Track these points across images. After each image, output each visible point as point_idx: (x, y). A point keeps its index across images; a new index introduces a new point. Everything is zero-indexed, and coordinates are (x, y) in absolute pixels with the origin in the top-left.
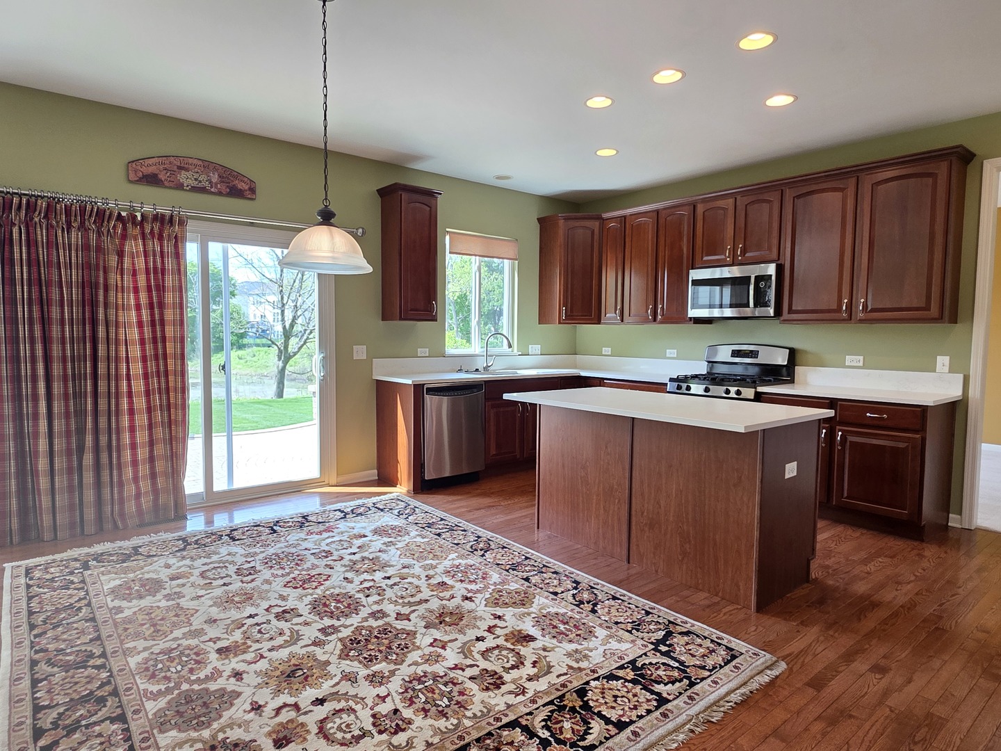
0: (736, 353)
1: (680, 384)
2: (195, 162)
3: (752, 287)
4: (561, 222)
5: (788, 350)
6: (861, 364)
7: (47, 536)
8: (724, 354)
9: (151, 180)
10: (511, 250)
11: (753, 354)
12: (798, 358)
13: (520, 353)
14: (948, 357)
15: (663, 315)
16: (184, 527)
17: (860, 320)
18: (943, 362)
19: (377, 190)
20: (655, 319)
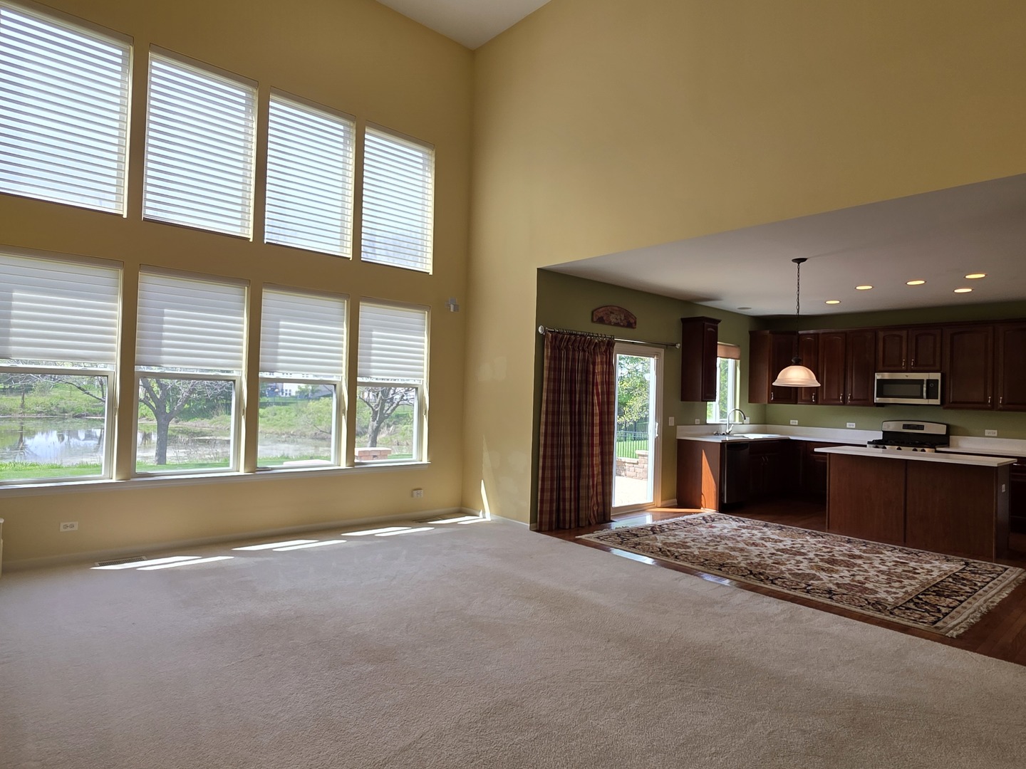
0: (906, 427)
2: (617, 308)
3: (925, 385)
5: (945, 425)
6: (996, 435)
7: (567, 527)
9: (601, 321)
10: (736, 353)
11: (919, 427)
12: (952, 430)
15: (851, 400)
16: (609, 528)
17: (999, 409)
19: (682, 319)
20: (844, 403)
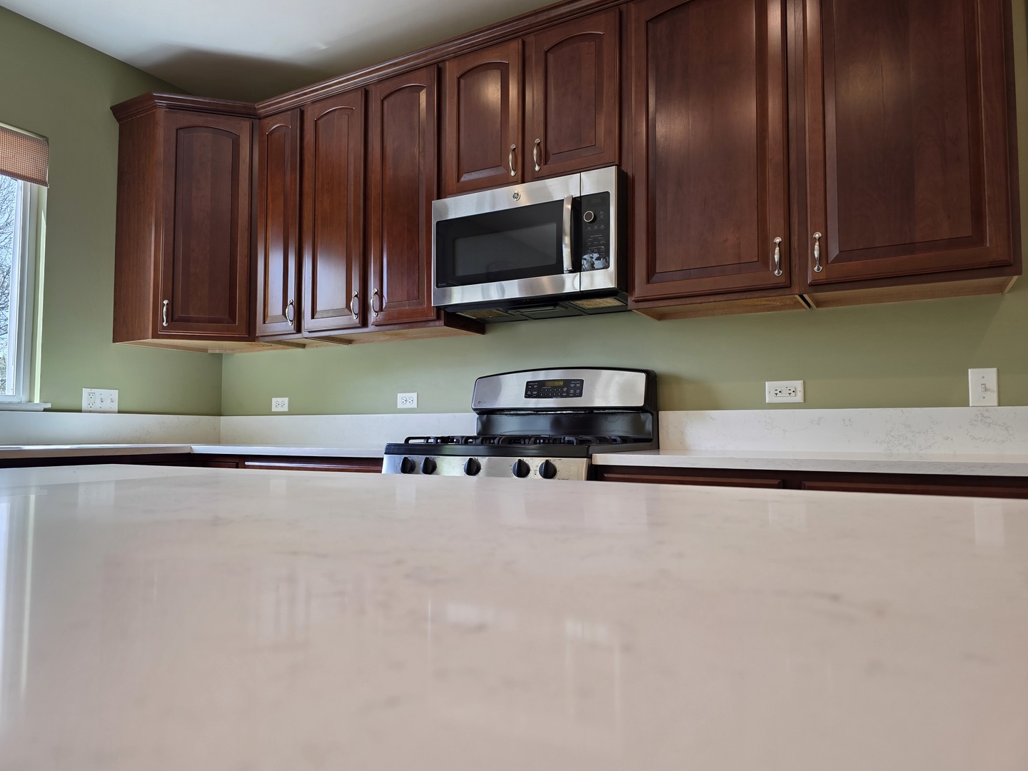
0: (534, 390)
1: (411, 457)
4: (161, 114)
5: (643, 375)
6: (799, 398)
8: (512, 393)
11: (573, 388)
12: (664, 393)
13: (49, 406)
14: (995, 370)
15: (381, 309)
17: (811, 285)
18: (981, 381)
20: (364, 320)
